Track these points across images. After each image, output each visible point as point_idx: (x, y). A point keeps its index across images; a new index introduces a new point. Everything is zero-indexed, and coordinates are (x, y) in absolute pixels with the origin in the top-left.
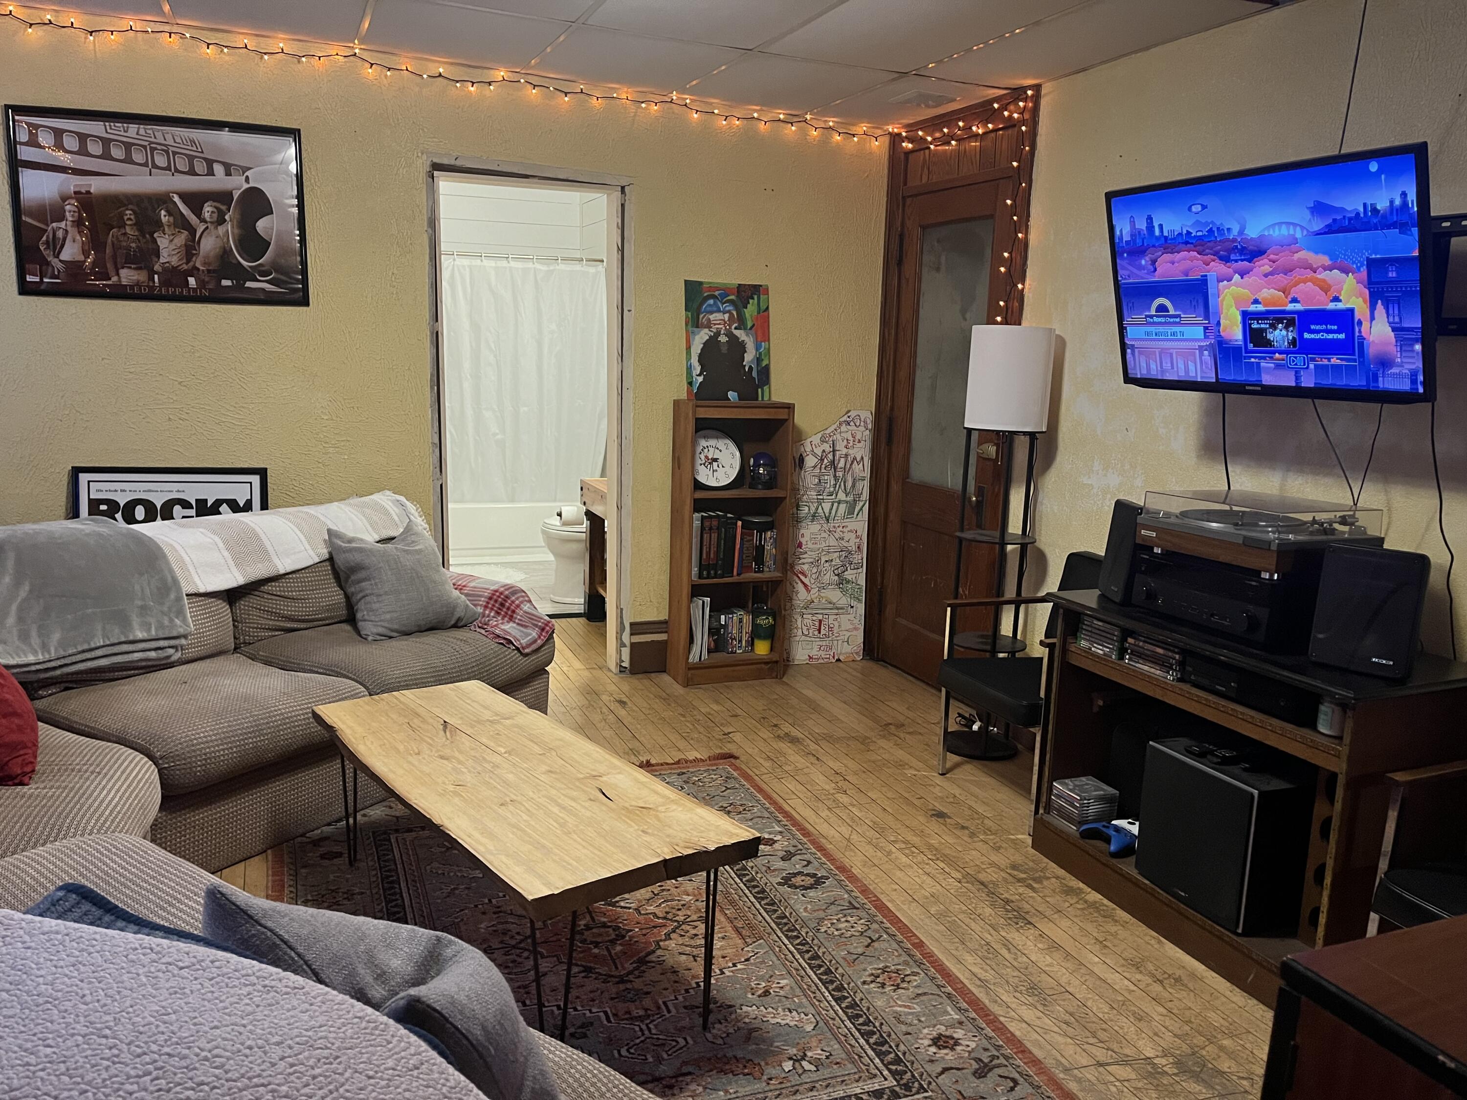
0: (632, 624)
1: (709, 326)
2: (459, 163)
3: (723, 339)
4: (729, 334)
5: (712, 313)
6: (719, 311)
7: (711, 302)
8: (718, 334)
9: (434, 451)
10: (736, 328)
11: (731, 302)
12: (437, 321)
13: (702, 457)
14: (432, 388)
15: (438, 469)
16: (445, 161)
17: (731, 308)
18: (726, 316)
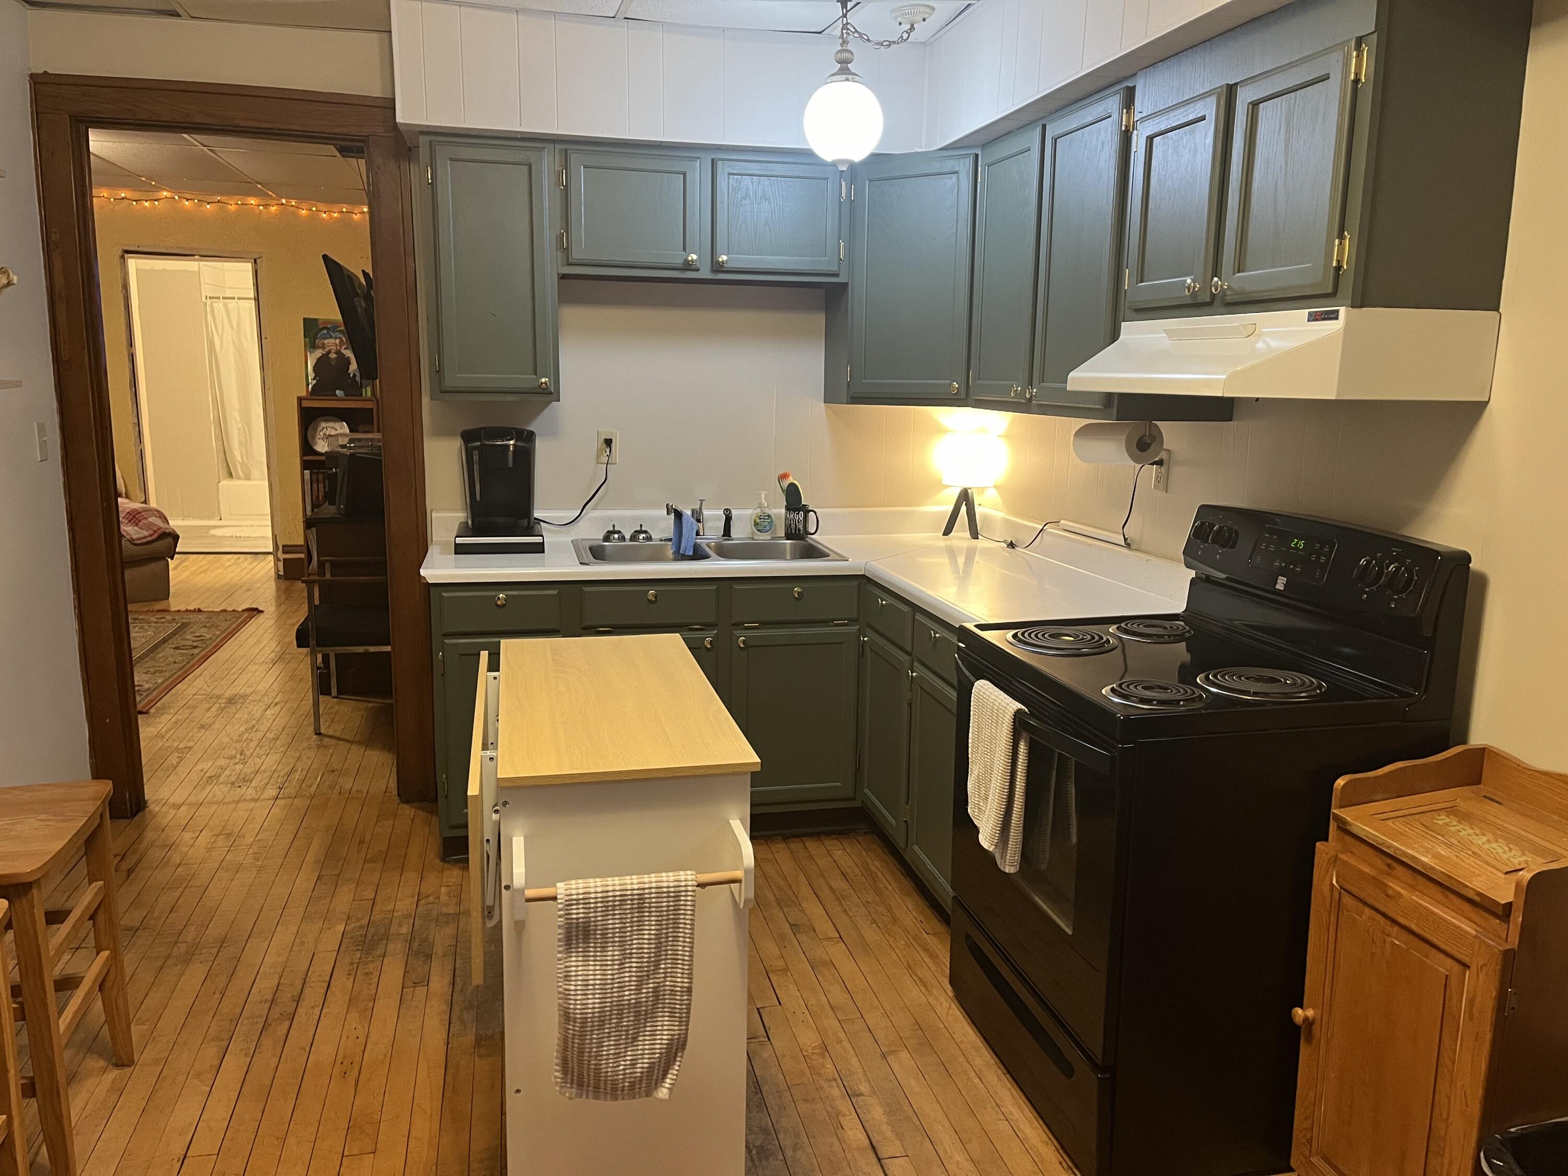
0: (283, 546)
1: (323, 347)
2: (140, 249)
3: (333, 356)
4: (338, 352)
5: (325, 338)
6: (331, 337)
7: (325, 331)
8: (329, 352)
9: (134, 428)
10: (345, 349)
11: (341, 331)
12: (132, 346)
13: (321, 433)
14: (131, 388)
15: (138, 440)
16: (132, 249)
17: (341, 335)
18: (338, 341)
